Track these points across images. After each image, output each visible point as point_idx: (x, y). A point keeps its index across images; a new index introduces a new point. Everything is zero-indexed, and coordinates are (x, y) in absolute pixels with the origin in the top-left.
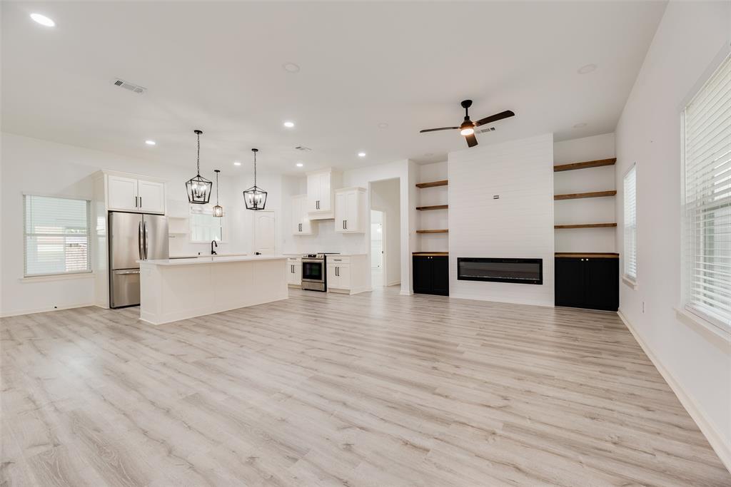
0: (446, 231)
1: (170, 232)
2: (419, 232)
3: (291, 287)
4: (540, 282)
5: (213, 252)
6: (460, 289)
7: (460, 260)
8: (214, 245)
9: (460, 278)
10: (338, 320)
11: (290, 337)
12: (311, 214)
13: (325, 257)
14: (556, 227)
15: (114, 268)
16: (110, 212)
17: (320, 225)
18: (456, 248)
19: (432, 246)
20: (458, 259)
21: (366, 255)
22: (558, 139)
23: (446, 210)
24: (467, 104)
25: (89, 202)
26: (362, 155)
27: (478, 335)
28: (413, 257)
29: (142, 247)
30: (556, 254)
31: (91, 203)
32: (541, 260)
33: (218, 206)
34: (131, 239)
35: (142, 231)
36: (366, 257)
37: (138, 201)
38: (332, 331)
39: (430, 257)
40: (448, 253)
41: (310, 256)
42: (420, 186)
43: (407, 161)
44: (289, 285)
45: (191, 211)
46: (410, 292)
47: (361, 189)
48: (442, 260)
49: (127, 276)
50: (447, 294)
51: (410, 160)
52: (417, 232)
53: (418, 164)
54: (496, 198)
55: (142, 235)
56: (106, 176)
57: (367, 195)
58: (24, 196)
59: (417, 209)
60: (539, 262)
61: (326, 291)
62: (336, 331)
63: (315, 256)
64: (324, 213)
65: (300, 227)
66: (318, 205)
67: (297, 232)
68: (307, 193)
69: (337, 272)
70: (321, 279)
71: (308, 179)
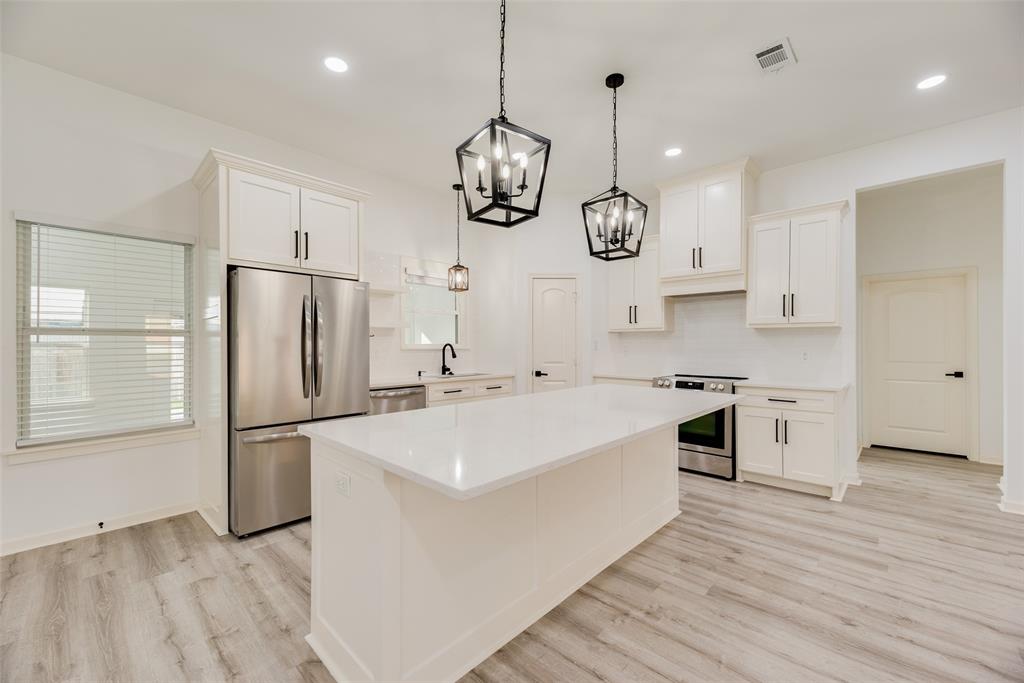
1: (372, 324)
5: (445, 369)
8: (448, 353)
12: (667, 281)
15: (239, 425)
16: (231, 269)
25: (188, 247)
29: (309, 361)
31: (194, 250)
33: (458, 267)
34: (282, 343)
35: (308, 320)
37: (301, 243)
41: (681, 384)
45: (404, 277)
49: (274, 445)
55: (309, 331)
56: (222, 169)
58: (24, 225)
61: (733, 476)
63: (700, 385)
64: (716, 276)
65: (633, 314)
66: (697, 258)
67: (625, 325)
68: (658, 232)
69: (782, 432)
70: (722, 447)
71: (661, 199)
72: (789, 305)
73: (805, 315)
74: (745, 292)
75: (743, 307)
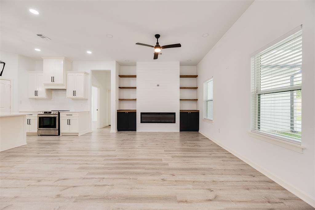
0: (135, 100)
2: (120, 100)
3: (29, 135)
4: (174, 122)
6: (141, 127)
7: (142, 114)
9: (141, 122)
10: (80, 156)
11: (39, 181)
12: (45, 85)
13: (59, 113)
14: (180, 100)
17: (53, 92)
18: (140, 108)
19: (127, 107)
20: (141, 113)
21: (89, 112)
22: (182, 64)
23: (135, 89)
24: (157, 36)
26: (89, 52)
27: (165, 151)
28: (117, 112)
30: (180, 110)
32: (175, 113)
36: (89, 113)
38: (78, 166)
39: (127, 112)
40: (136, 110)
41: (45, 113)
42: (121, 76)
43: (115, 62)
44: (27, 133)
46: (116, 131)
47: (86, 73)
48: (133, 114)
50: (135, 130)
51: (117, 62)
52: (119, 99)
53: (120, 65)
54: (158, 86)
57: (89, 77)
59: (119, 88)
60: (174, 114)
61: (59, 134)
62: (81, 166)
63: (50, 113)
64: (58, 85)
65: (36, 93)
66: (53, 79)
67: (34, 96)
68: (43, 71)
69: (69, 122)
70: (56, 128)
71: (44, 61)
72: (74, 93)
73: (78, 95)
74: (65, 90)
75: (66, 93)
